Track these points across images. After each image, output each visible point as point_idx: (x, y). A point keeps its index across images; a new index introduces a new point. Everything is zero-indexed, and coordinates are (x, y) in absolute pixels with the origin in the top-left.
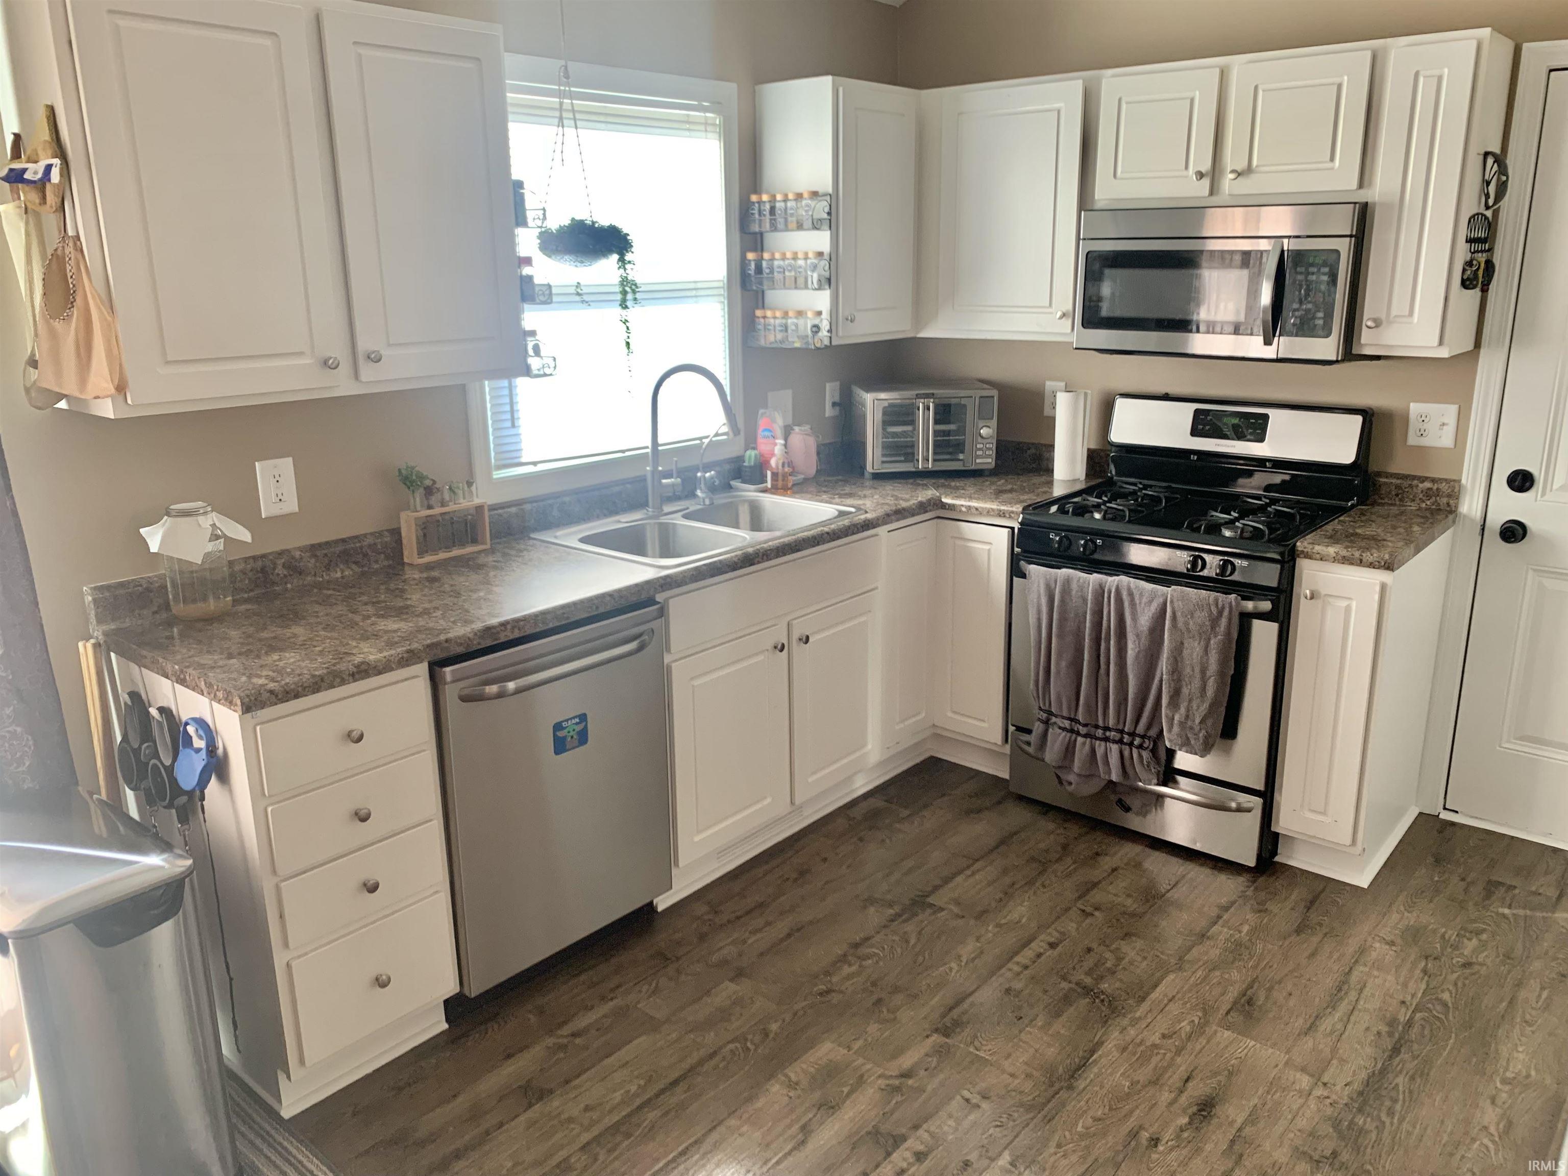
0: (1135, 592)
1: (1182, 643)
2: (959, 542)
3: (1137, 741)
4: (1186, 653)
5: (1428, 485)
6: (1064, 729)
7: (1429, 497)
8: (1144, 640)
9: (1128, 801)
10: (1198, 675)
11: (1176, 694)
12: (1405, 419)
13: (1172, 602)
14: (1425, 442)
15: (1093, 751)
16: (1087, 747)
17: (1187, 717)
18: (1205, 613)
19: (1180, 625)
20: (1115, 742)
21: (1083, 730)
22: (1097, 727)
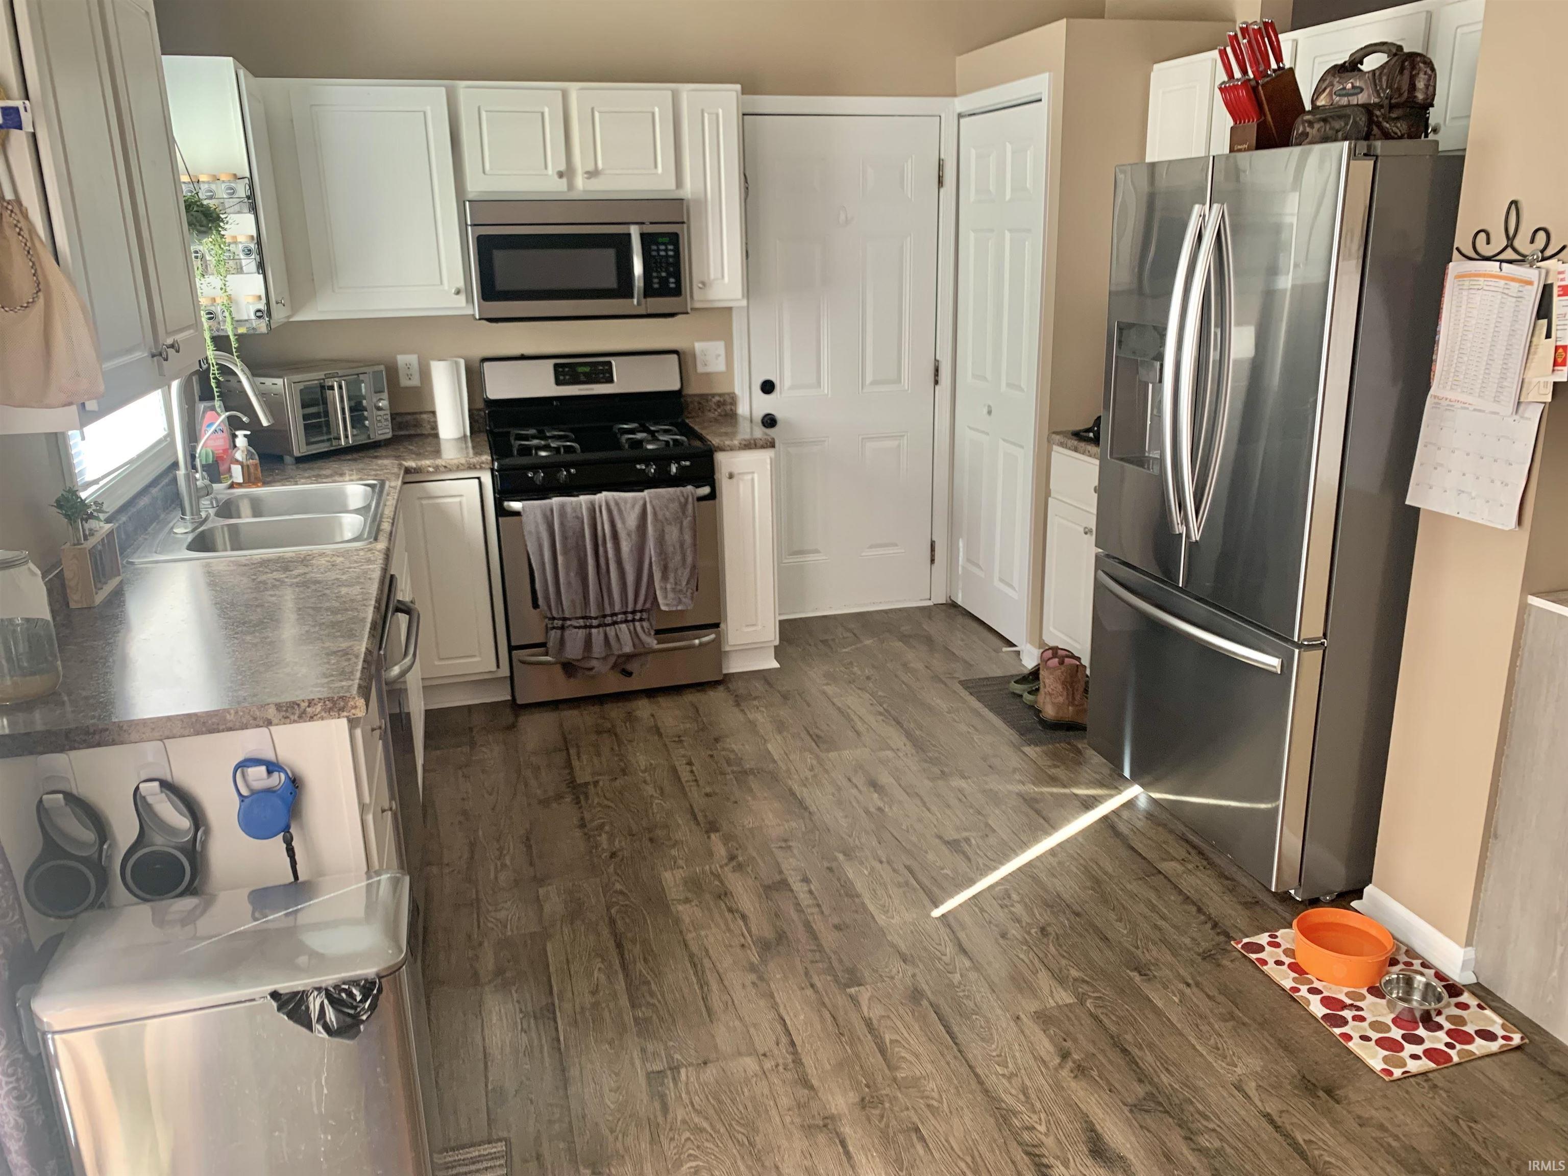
0: (619, 501)
1: (663, 531)
2: (424, 502)
3: (638, 616)
4: (667, 537)
5: (717, 398)
6: (579, 627)
7: (719, 406)
8: (634, 536)
9: (629, 667)
10: (679, 551)
11: (665, 570)
12: (694, 356)
13: (651, 502)
14: (710, 369)
15: (606, 635)
16: (602, 637)
17: (676, 584)
18: (677, 504)
19: (660, 517)
20: (621, 622)
21: (595, 622)
22: (605, 616)
